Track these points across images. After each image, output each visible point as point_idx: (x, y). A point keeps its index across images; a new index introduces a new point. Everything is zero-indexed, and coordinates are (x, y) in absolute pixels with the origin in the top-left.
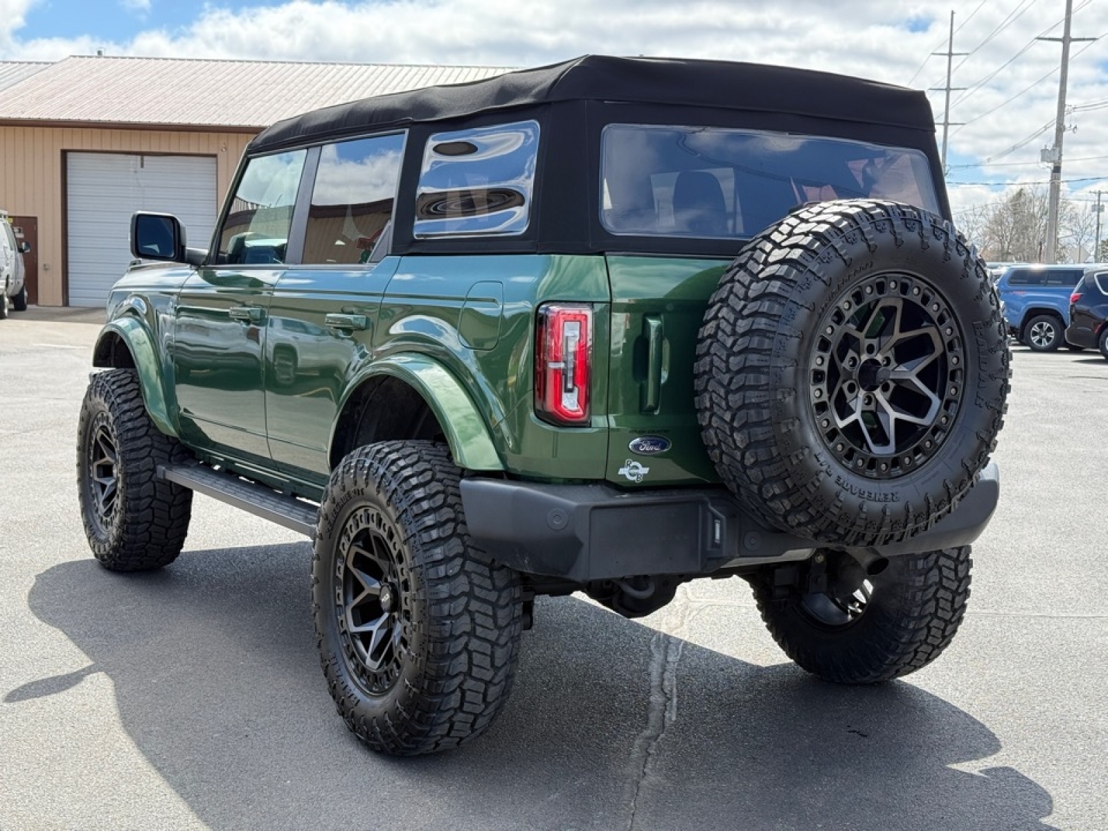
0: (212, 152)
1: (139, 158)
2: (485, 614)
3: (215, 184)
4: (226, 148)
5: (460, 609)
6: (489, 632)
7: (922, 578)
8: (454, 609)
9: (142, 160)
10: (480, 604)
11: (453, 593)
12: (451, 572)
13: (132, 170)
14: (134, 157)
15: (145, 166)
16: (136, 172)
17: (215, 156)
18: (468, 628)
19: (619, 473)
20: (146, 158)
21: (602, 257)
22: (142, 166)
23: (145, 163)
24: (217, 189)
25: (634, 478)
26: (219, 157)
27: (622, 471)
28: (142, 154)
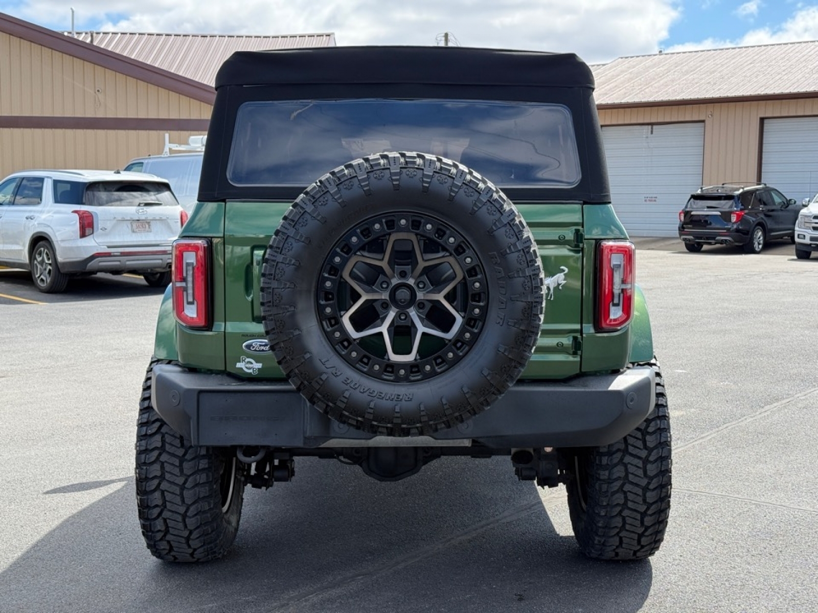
0: (702, 118)
1: (650, 127)
2: (173, 464)
3: (703, 142)
4: (712, 115)
5: (153, 459)
6: (176, 477)
7: (607, 473)
8: (149, 459)
9: (652, 128)
10: (169, 457)
11: (148, 447)
12: (149, 432)
13: (644, 136)
14: (646, 127)
15: (654, 132)
16: (647, 137)
17: (703, 121)
18: (158, 473)
19: (237, 366)
20: (655, 127)
21: (224, 203)
22: (652, 132)
23: (654, 130)
24: (704, 146)
25: (251, 371)
26: (706, 122)
27: (239, 365)
28: (652, 124)
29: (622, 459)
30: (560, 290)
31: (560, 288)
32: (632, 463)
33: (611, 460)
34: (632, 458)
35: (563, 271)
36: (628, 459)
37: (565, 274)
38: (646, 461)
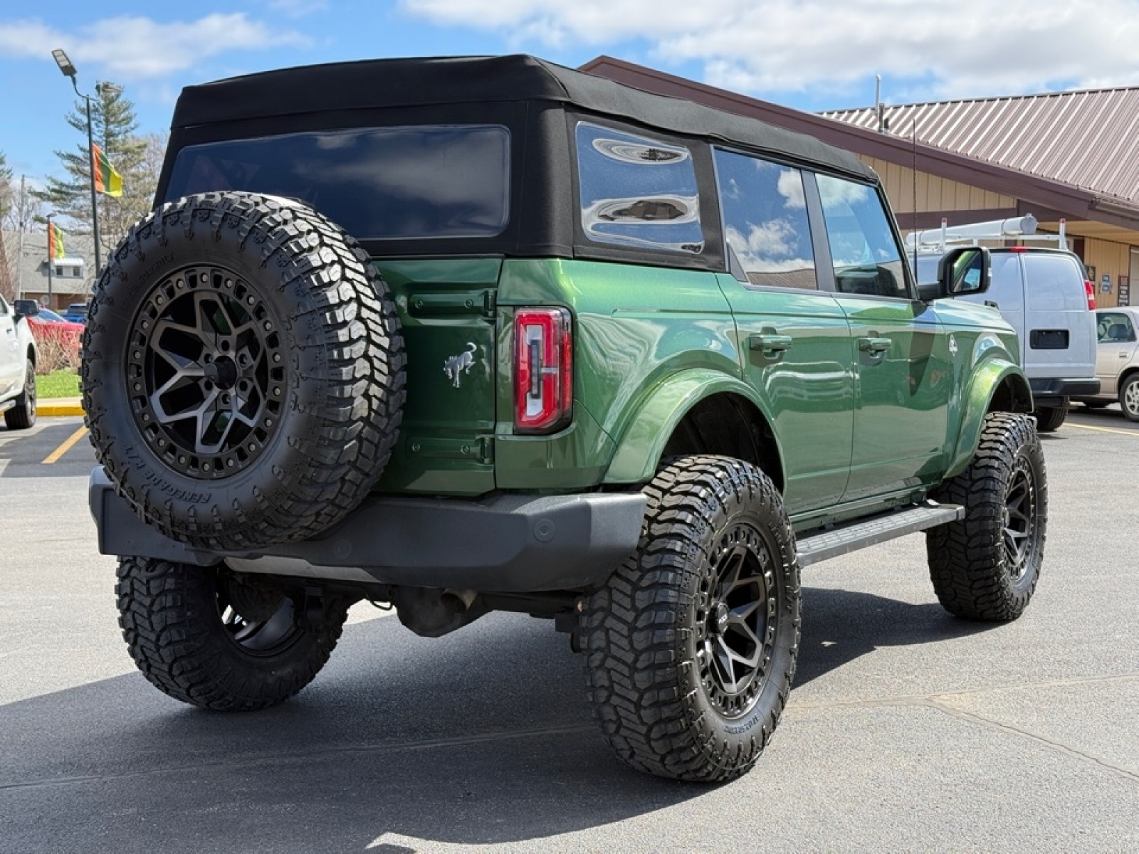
29: (603, 621)
30: (467, 375)
31: (467, 371)
32: (615, 628)
33: (591, 621)
34: (615, 622)
35: (471, 348)
36: (610, 622)
37: (473, 353)
38: (633, 629)
